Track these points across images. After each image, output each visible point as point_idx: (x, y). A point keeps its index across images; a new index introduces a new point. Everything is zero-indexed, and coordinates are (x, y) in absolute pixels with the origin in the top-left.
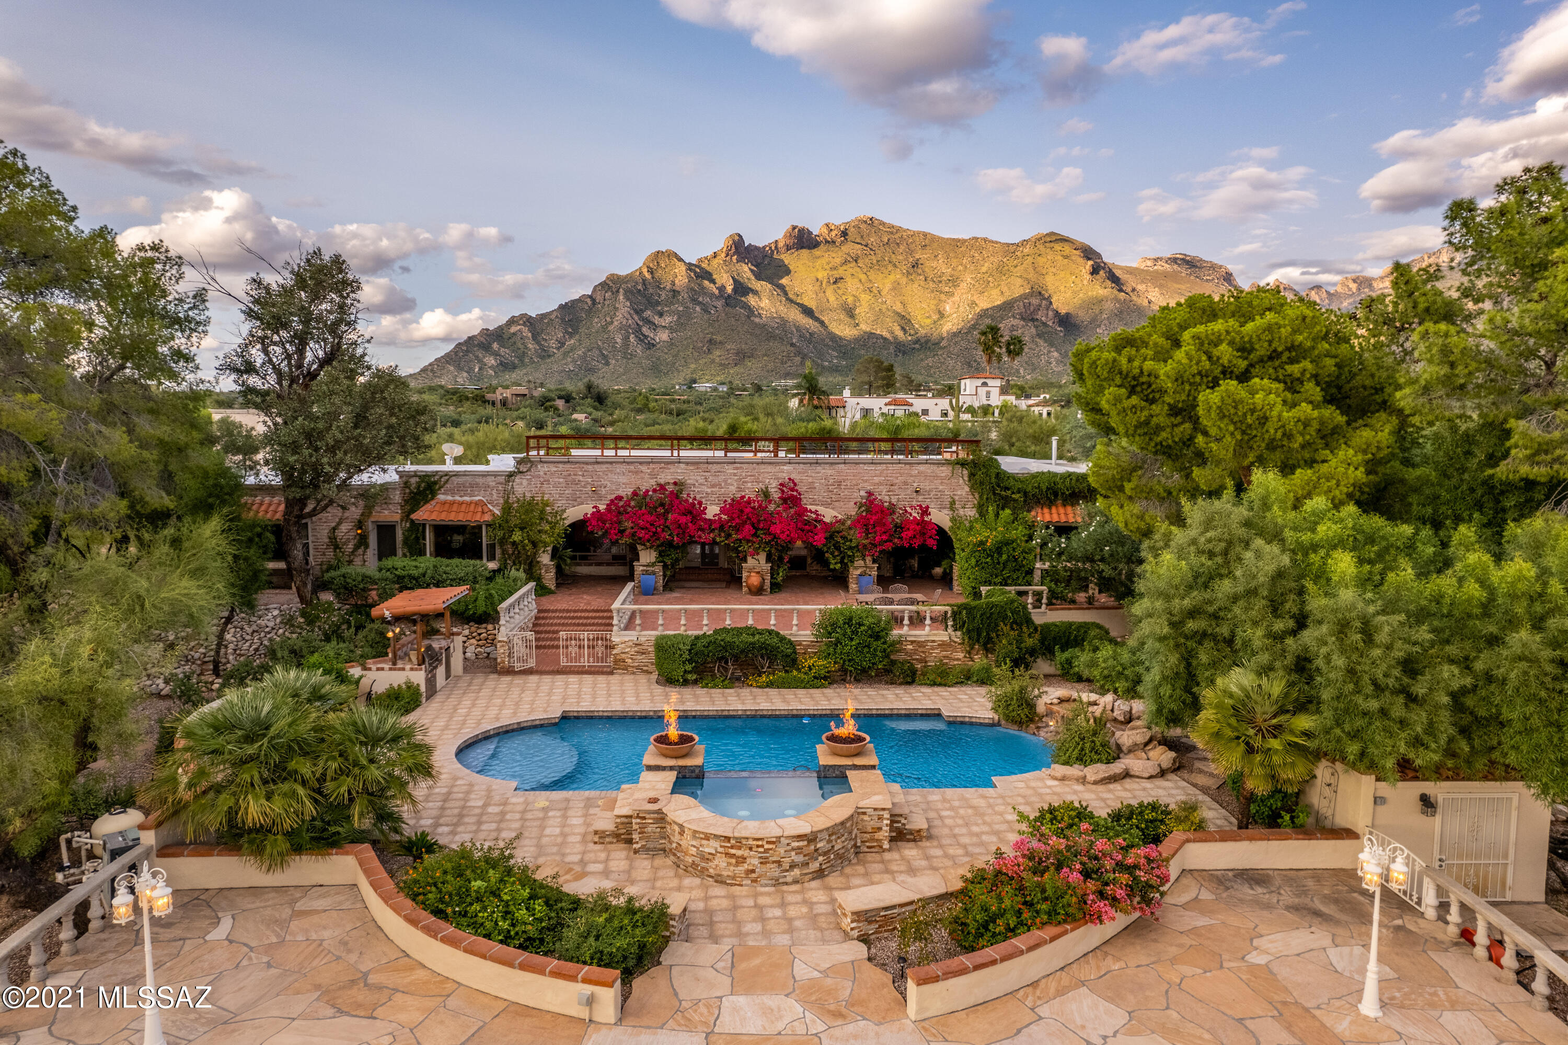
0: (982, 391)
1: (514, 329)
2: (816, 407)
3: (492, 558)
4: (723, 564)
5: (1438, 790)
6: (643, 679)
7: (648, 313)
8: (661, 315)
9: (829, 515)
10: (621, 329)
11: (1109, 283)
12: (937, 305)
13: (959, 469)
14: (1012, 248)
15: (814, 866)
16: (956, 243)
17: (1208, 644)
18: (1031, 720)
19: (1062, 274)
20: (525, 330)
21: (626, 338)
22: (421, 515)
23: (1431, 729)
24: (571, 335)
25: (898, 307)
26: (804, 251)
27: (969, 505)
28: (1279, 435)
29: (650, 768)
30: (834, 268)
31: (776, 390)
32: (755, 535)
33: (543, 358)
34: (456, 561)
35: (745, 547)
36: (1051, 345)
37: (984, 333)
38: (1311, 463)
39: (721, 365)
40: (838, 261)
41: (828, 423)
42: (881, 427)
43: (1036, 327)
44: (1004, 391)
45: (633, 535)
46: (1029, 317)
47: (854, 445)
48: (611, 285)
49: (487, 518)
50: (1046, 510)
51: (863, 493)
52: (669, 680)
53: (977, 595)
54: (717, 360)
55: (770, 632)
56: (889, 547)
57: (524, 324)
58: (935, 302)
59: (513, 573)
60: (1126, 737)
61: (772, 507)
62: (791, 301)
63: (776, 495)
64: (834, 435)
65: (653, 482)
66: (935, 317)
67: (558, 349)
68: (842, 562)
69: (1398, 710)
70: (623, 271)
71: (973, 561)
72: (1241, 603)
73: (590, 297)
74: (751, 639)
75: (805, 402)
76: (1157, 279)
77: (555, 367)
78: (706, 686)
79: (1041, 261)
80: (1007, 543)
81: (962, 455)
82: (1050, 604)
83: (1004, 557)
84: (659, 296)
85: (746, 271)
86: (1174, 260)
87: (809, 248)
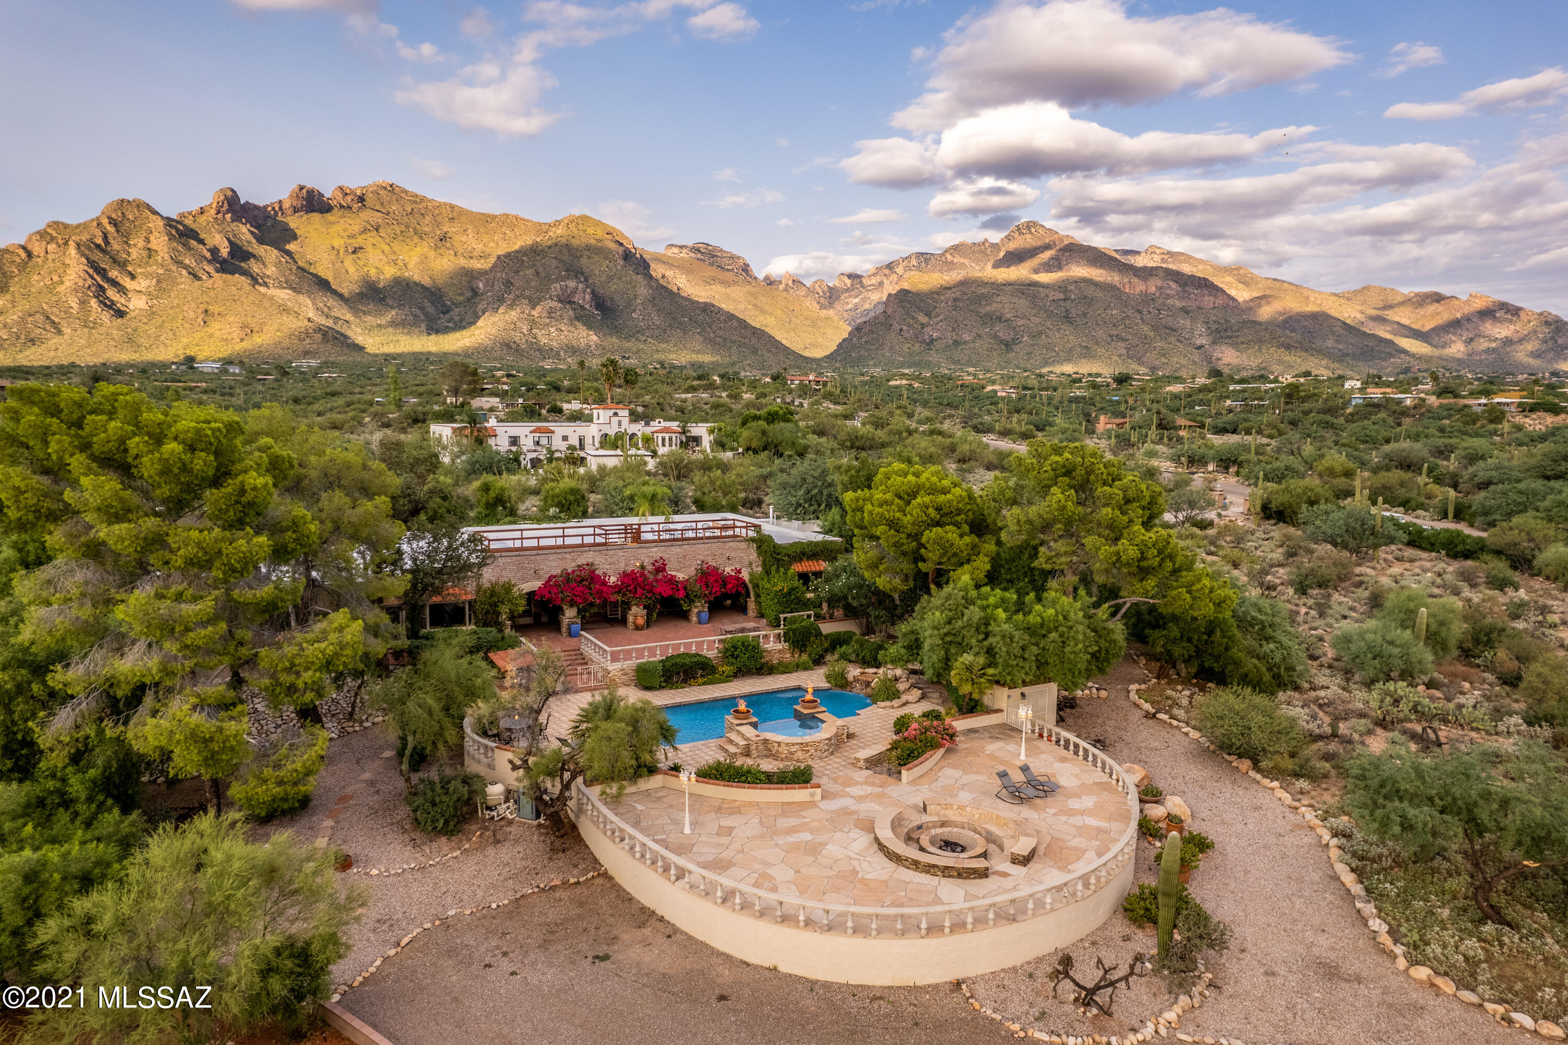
0: (615, 420)
3: (470, 622)
5: (1025, 690)
7: (113, 273)
8: (133, 277)
9: (681, 576)
10: (75, 290)
13: (751, 544)
14: (545, 228)
16: (486, 219)
17: (954, 645)
19: (596, 258)
21: (85, 303)
28: (958, 551)
29: (738, 725)
30: (352, 236)
35: (630, 601)
40: (356, 228)
43: (574, 310)
46: (567, 300)
48: (55, 233)
49: (471, 597)
50: (799, 565)
51: (698, 562)
52: (648, 688)
55: (698, 655)
58: (467, 279)
61: (648, 574)
62: (304, 271)
63: (650, 567)
65: (573, 564)
66: (468, 294)
68: (687, 604)
72: (966, 629)
73: (24, 247)
76: (683, 266)
78: (672, 688)
79: (574, 243)
86: (696, 250)
87: (321, 212)
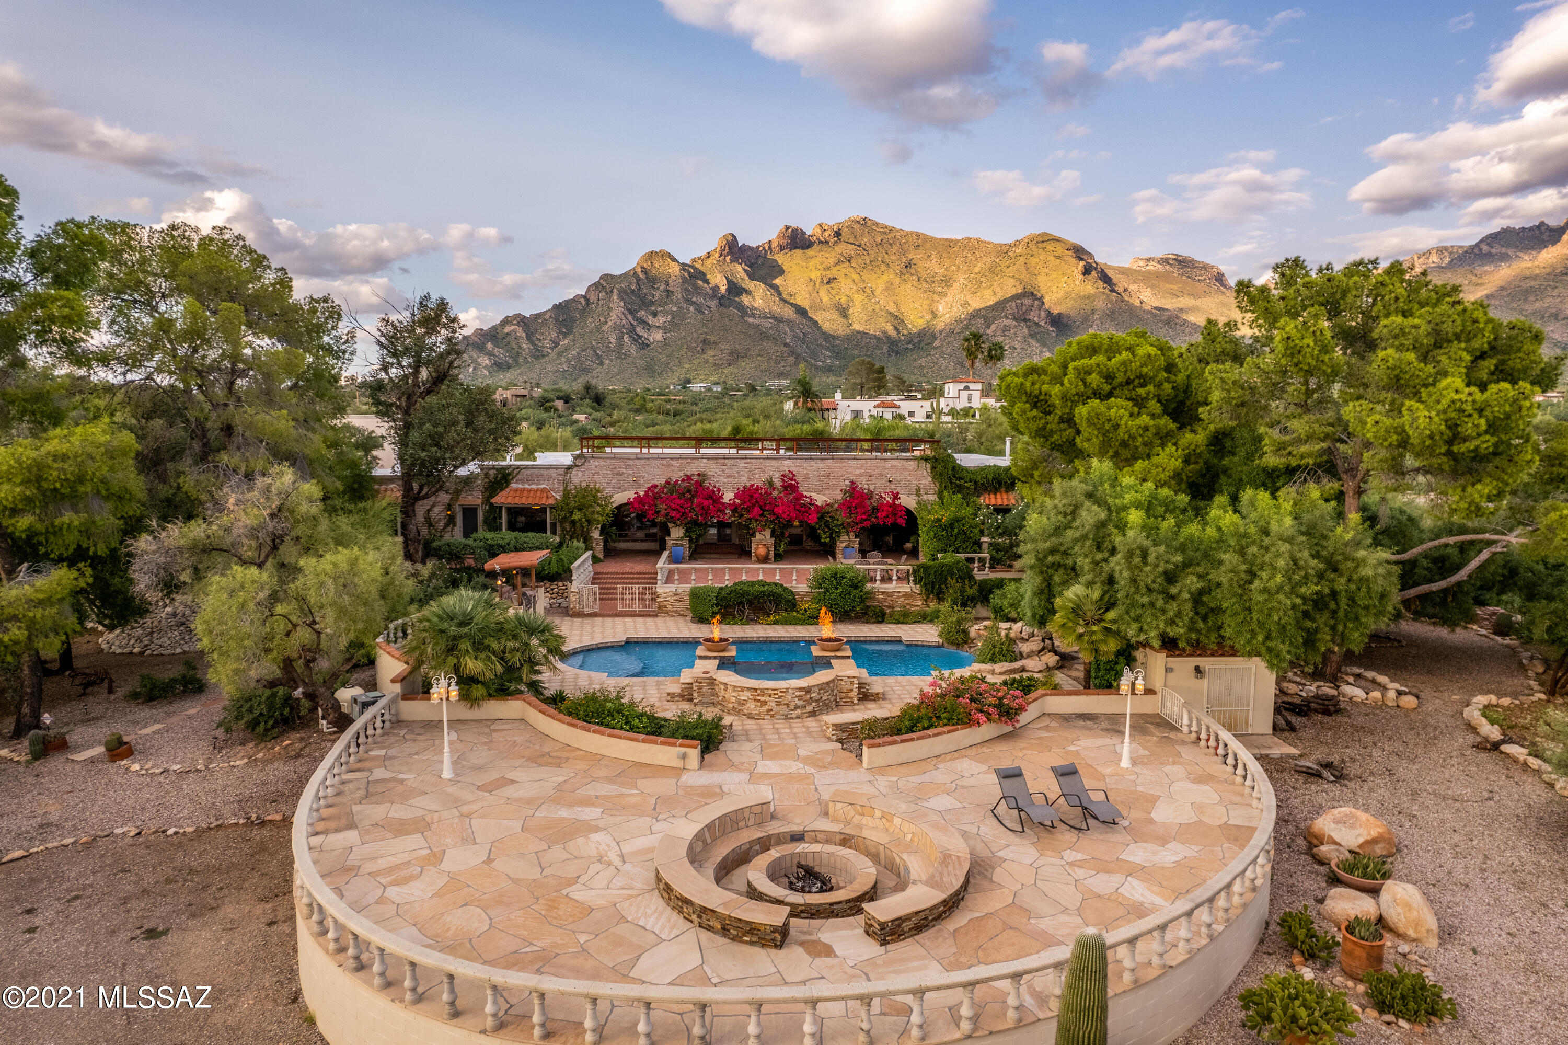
0: (965, 394)
1: (508, 329)
2: (810, 410)
3: (554, 532)
4: (735, 540)
5: (1206, 663)
6: (680, 620)
7: (642, 313)
8: (655, 315)
9: (820, 499)
10: (615, 329)
11: (1100, 283)
12: (930, 305)
13: (923, 463)
14: (1005, 249)
15: (810, 708)
16: (949, 245)
17: (1061, 571)
18: (966, 642)
19: (1054, 275)
20: (521, 333)
21: (620, 338)
22: (498, 499)
23: (1179, 614)
24: (565, 335)
25: (891, 308)
26: (797, 251)
27: (932, 492)
28: (1126, 437)
29: (701, 658)
30: (827, 269)
31: (769, 390)
32: (762, 515)
33: (537, 358)
34: (531, 534)
35: (754, 524)
36: (1044, 345)
37: (967, 340)
38: (1149, 456)
39: (715, 365)
40: (832, 261)
41: (820, 425)
42: (866, 430)
43: (1029, 327)
44: (985, 394)
45: (667, 515)
46: (1022, 318)
47: (843, 445)
48: (605, 284)
49: (551, 501)
50: (992, 496)
51: (847, 482)
52: (701, 619)
53: (934, 558)
54: (711, 360)
55: (776, 584)
56: (868, 524)
57: (518, 324)
58: (928, 302)
59: (575, 543)
60: (1025, 648)
61: (775, 493)
62: (785, 301)
63: (778, 483)
64: (826, 436)
65: (681, 474)
66: (928, 317)
67: (552, 349)
68: (830, 537)
69: (1160, 603)
70: (617, 270)
71: (932, 534)
72: (1079, 544)
73: (584, 297)
74: (762, 589)
75: (800, 404)
76: (1149, 279)
77: (550, 367)
78: (729, 623)
79: (1033, 261)
80: (958, 520)
81: (928, 452)
82: (991, 567)
83: (956, 531)
84: (653, 296)
85: (739, 271)
86: (1165, 261)
87: (803, 248)
